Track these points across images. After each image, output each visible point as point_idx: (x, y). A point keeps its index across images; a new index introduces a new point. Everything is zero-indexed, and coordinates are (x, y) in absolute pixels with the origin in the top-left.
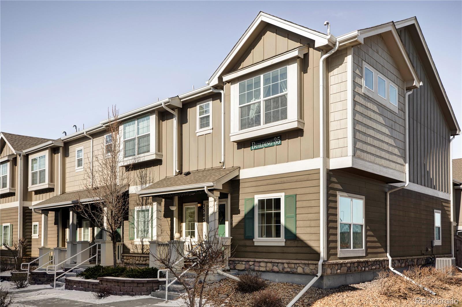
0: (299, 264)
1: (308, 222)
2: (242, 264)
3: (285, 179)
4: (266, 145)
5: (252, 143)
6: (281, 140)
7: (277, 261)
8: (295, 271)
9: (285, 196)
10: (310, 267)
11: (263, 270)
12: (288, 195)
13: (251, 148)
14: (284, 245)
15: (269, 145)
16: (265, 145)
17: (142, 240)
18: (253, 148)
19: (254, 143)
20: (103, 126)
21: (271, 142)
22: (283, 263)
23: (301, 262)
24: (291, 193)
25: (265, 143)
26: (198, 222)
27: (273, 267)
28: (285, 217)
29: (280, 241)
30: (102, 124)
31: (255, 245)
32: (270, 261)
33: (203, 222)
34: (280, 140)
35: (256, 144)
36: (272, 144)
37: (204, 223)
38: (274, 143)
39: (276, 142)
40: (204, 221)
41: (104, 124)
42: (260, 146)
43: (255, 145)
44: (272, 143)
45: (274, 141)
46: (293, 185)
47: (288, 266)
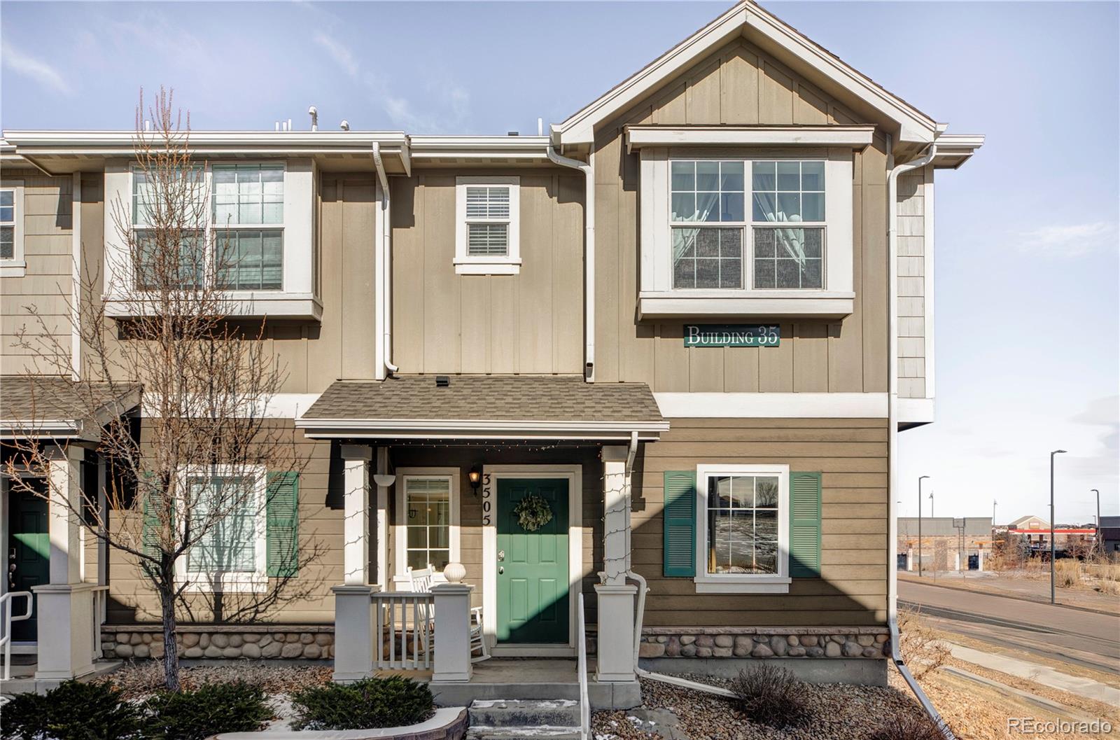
0: (830, 635)
1: (853, 539)
2: (657, 641)
3: (790, 433)
4: (735, 341)
5: (691, 328)
6: (781, 336)
7: (772, 631)
8: (820, 652)
9: (790, 473)
10: (859, 640)
11: (725, 655)
12: (797, 471)
13: (685, 342)
14: (788, 592)
15: (743, 341)
16: (731, 339)
17: (217, 577)
18: (691, 342)
19: (694, 331)
20: (18, 151)
21: (749, 336)
22: (787, 636)
23: (839, 631)
24: (807, 466)
25: (731, 336)
26: (462, 525)
27: (754, 647)
28: (790, 523)
29: (779, 581)
30: (10, 143)
31: (697, 592)
32: (750, 632)
33: (481, 525)
34: (777, 336)
35: (702, 334)
36: (752, 341)
37: (485, 528)
38: (760, 339)
39: (766, 338)
40: (485, 522)
41: (21, 146)
42: (714, 341)
43: (700, 336)
44: (752, 339)
45: (756, 335)
46: (815, 449)
47: (800, 641)
